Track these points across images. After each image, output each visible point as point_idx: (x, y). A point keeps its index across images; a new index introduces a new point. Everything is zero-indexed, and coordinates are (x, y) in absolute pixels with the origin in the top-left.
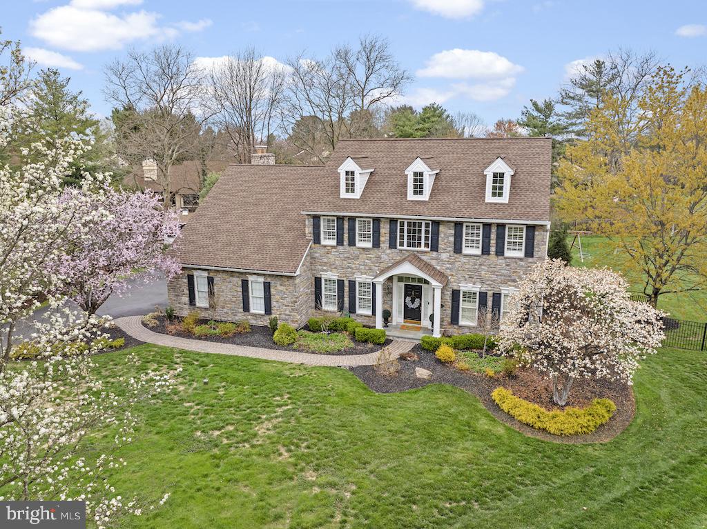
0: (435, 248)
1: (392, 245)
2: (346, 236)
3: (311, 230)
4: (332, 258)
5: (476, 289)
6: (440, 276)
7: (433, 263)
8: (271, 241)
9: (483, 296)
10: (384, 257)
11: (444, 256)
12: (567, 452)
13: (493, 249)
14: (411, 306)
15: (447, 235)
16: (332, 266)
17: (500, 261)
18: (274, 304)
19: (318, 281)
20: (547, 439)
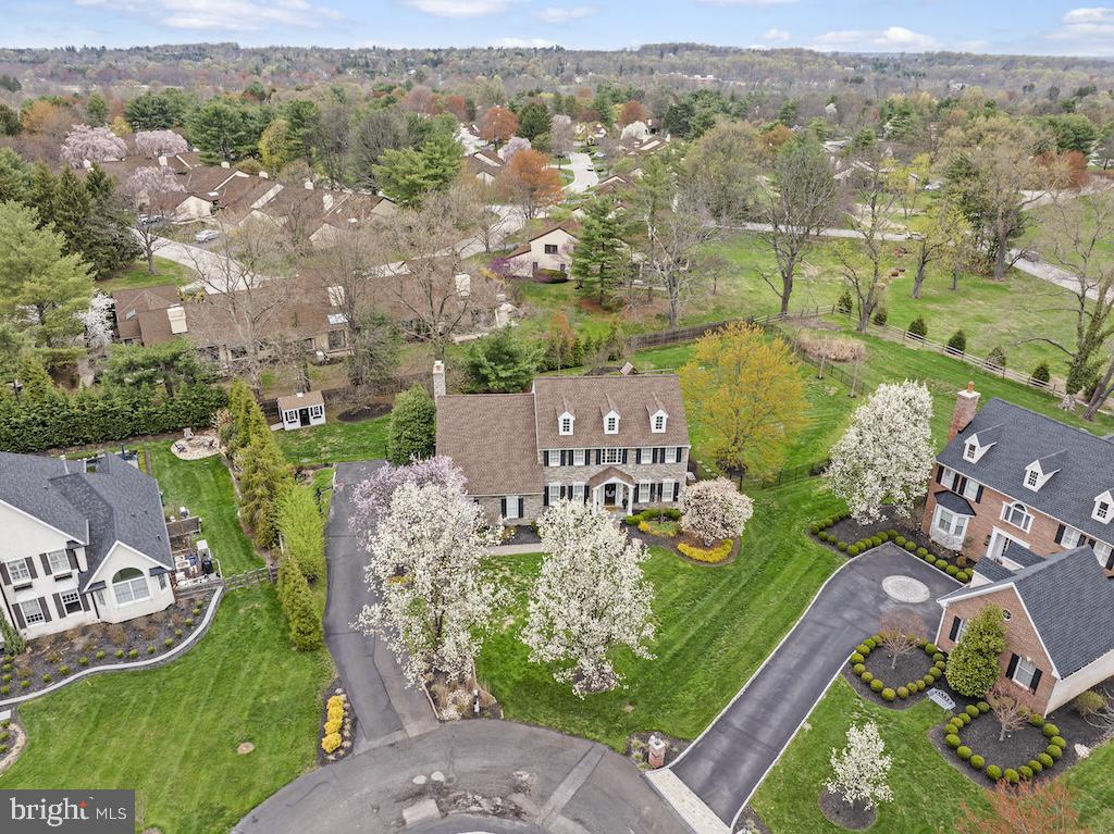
0: (625, 462)
1: (598, 462)
2: (567, 460)
3: (542, 458)
4: (557, 474)
5: (649, 482)
6: (629, 478)
7: (624, 470)
8: (515, 468)
9: (653, 486)
10: (593, 470)
11: (630, 466)
12: (720, 570)
13: (658, 460)
14: (609, 496)
15: (632, 456)
16: (556, 479)
17: (663, 465)
18: (525, 510)
19: (547, 489)
20: (710, 566)
